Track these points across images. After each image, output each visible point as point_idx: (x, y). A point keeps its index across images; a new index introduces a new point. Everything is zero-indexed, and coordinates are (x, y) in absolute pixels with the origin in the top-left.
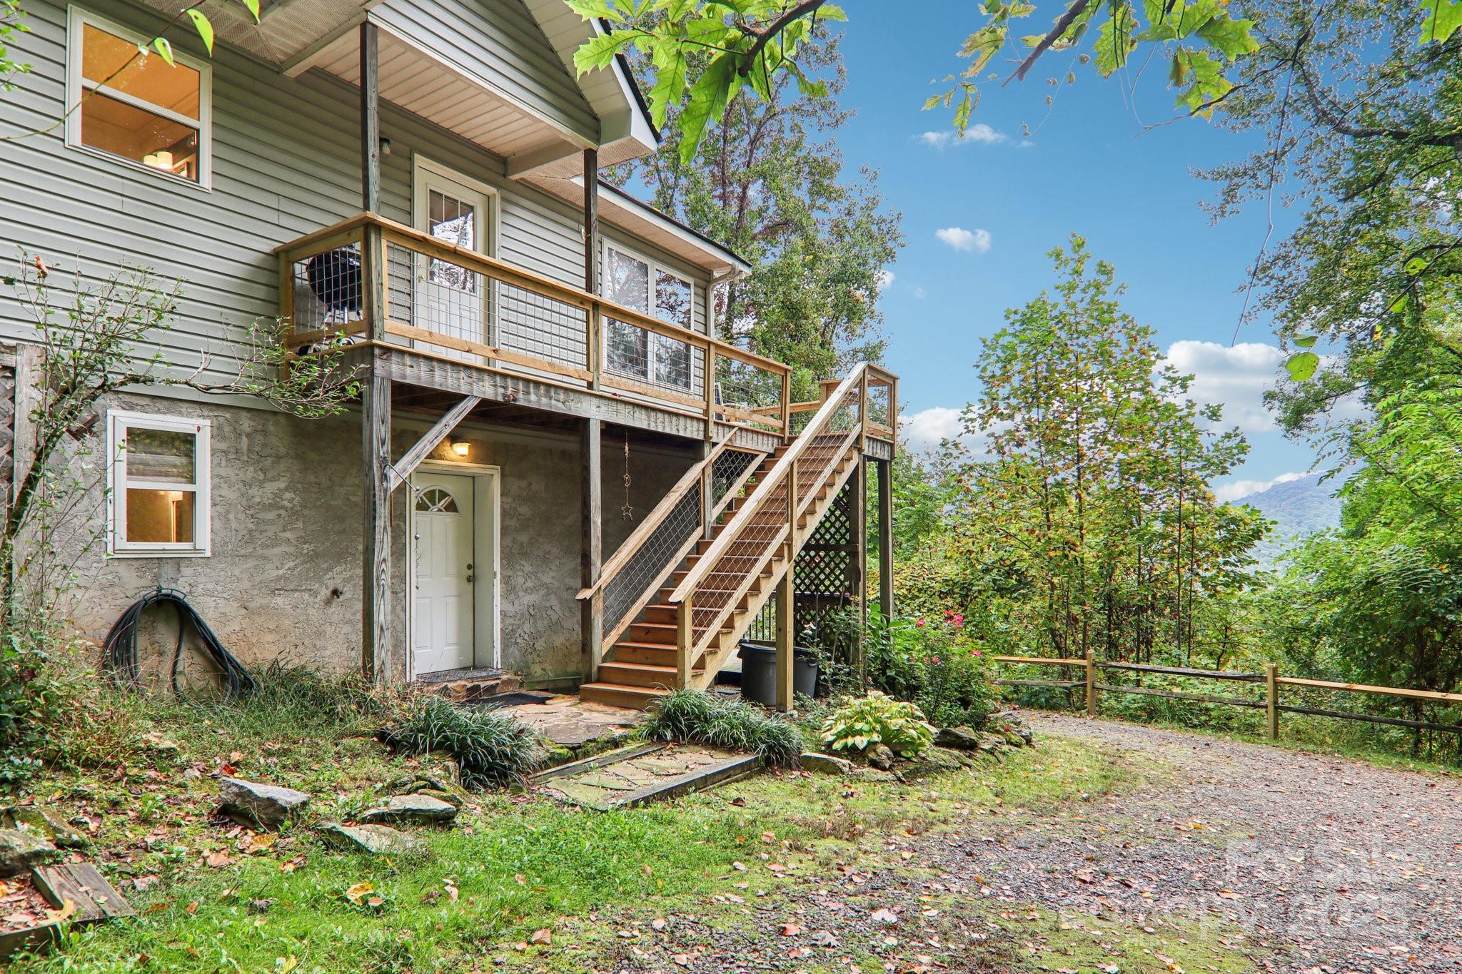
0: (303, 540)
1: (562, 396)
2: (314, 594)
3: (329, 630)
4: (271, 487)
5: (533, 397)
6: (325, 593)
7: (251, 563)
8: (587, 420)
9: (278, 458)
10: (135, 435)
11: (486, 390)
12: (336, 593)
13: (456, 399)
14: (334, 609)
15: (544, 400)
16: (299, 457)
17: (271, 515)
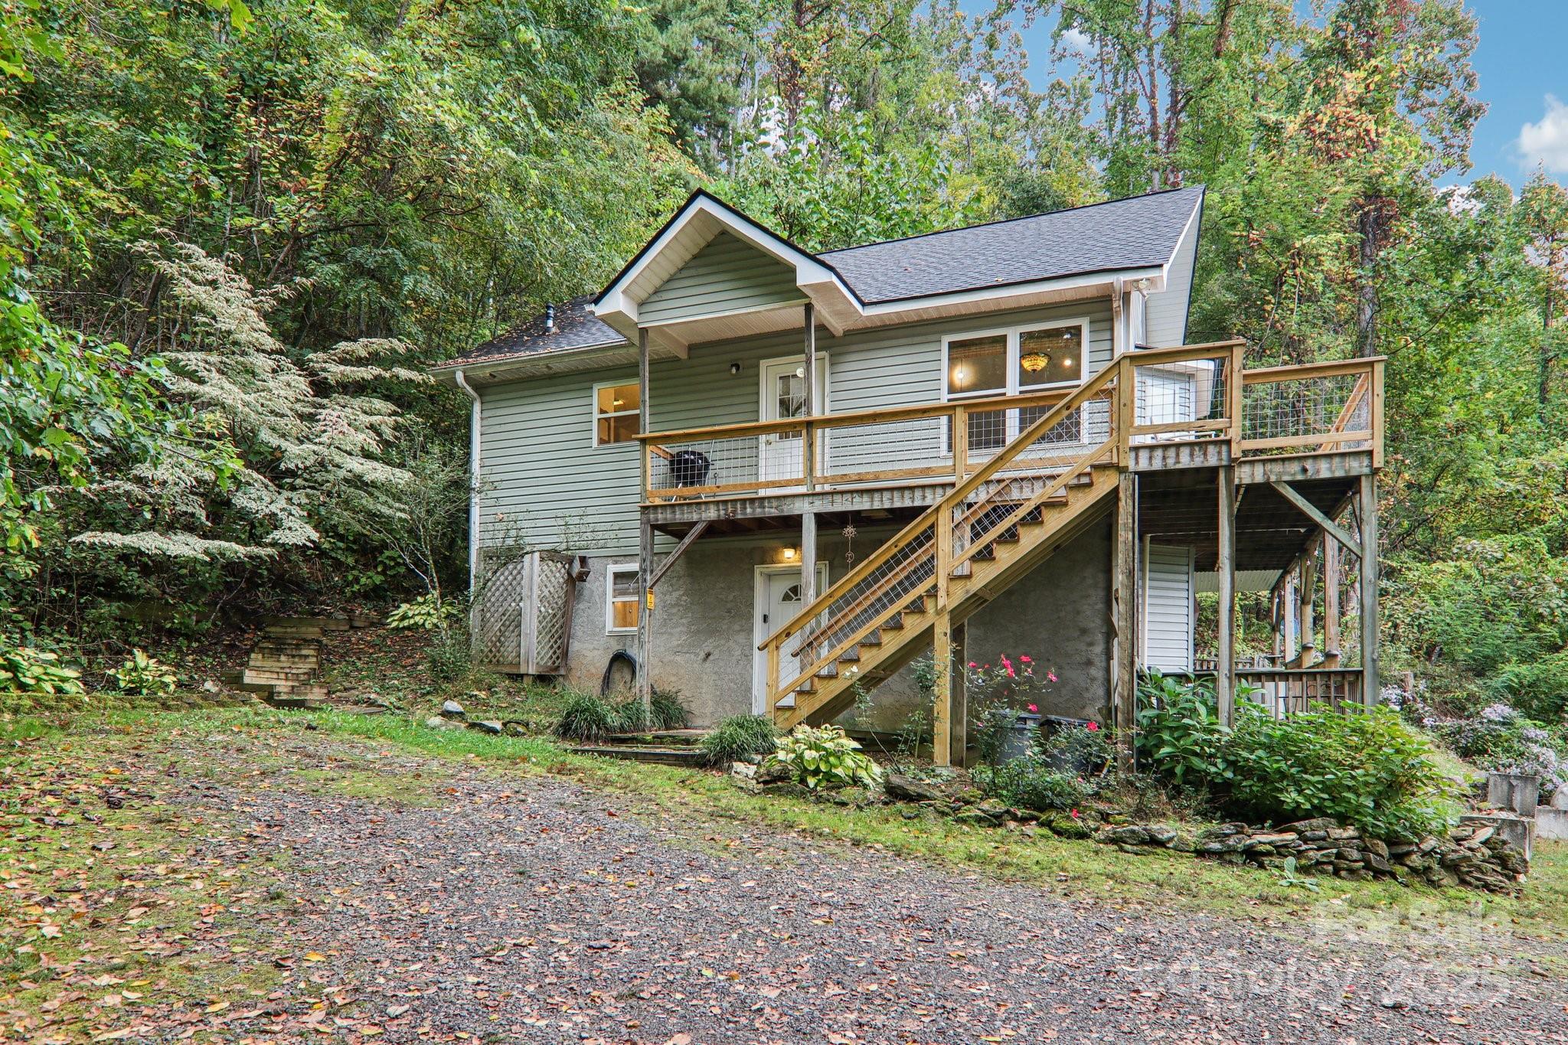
0: (690, 624)
1: (775, 503)
2: (697, 655)
3: (705, 677)
4: (676, 594)
5: (749, 510)
6: (702, 655)
7: (665, 636)
8: (800, 516)
9: (680, 577)
10: (618, 576)
11: (712, 514)
12: (708, 655)
13: (693, 524)
14: (707, 664)
15: (759, 510)
16: (691, 576)
17: (674, 610)
